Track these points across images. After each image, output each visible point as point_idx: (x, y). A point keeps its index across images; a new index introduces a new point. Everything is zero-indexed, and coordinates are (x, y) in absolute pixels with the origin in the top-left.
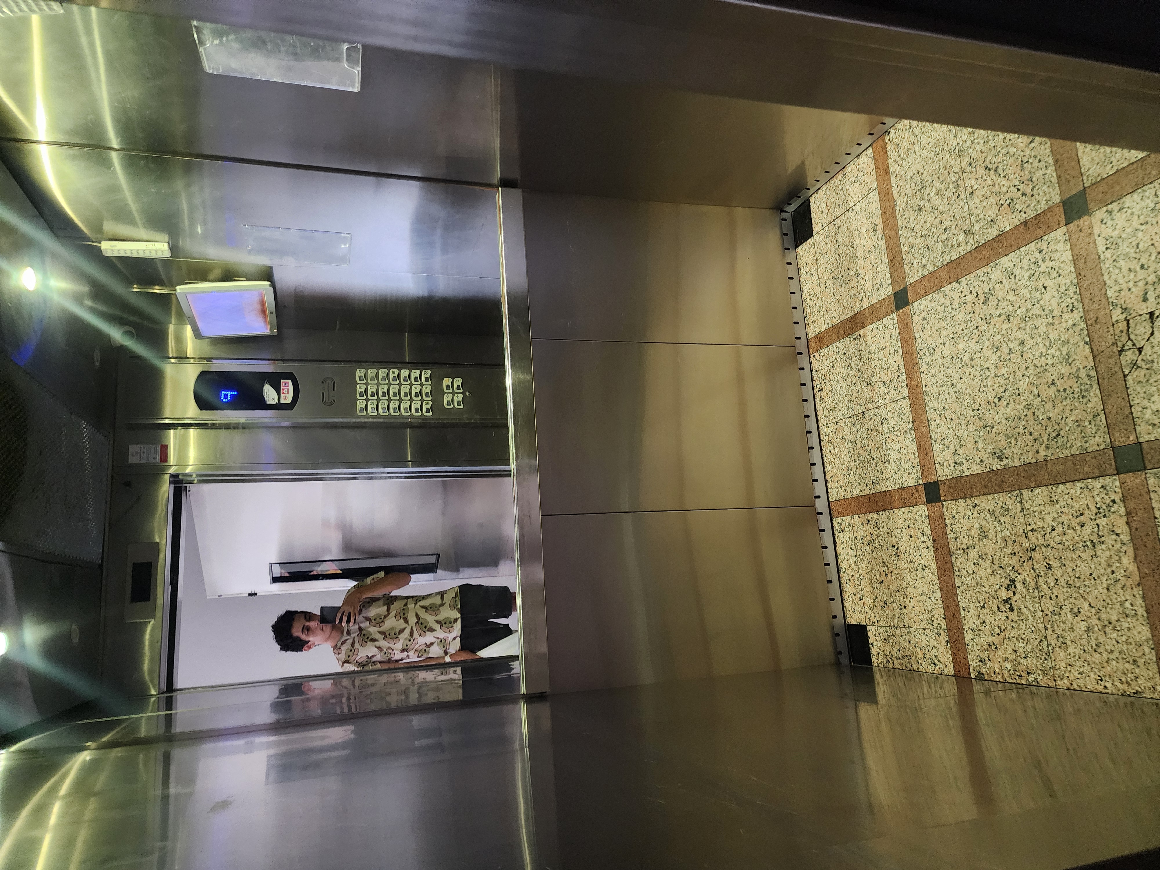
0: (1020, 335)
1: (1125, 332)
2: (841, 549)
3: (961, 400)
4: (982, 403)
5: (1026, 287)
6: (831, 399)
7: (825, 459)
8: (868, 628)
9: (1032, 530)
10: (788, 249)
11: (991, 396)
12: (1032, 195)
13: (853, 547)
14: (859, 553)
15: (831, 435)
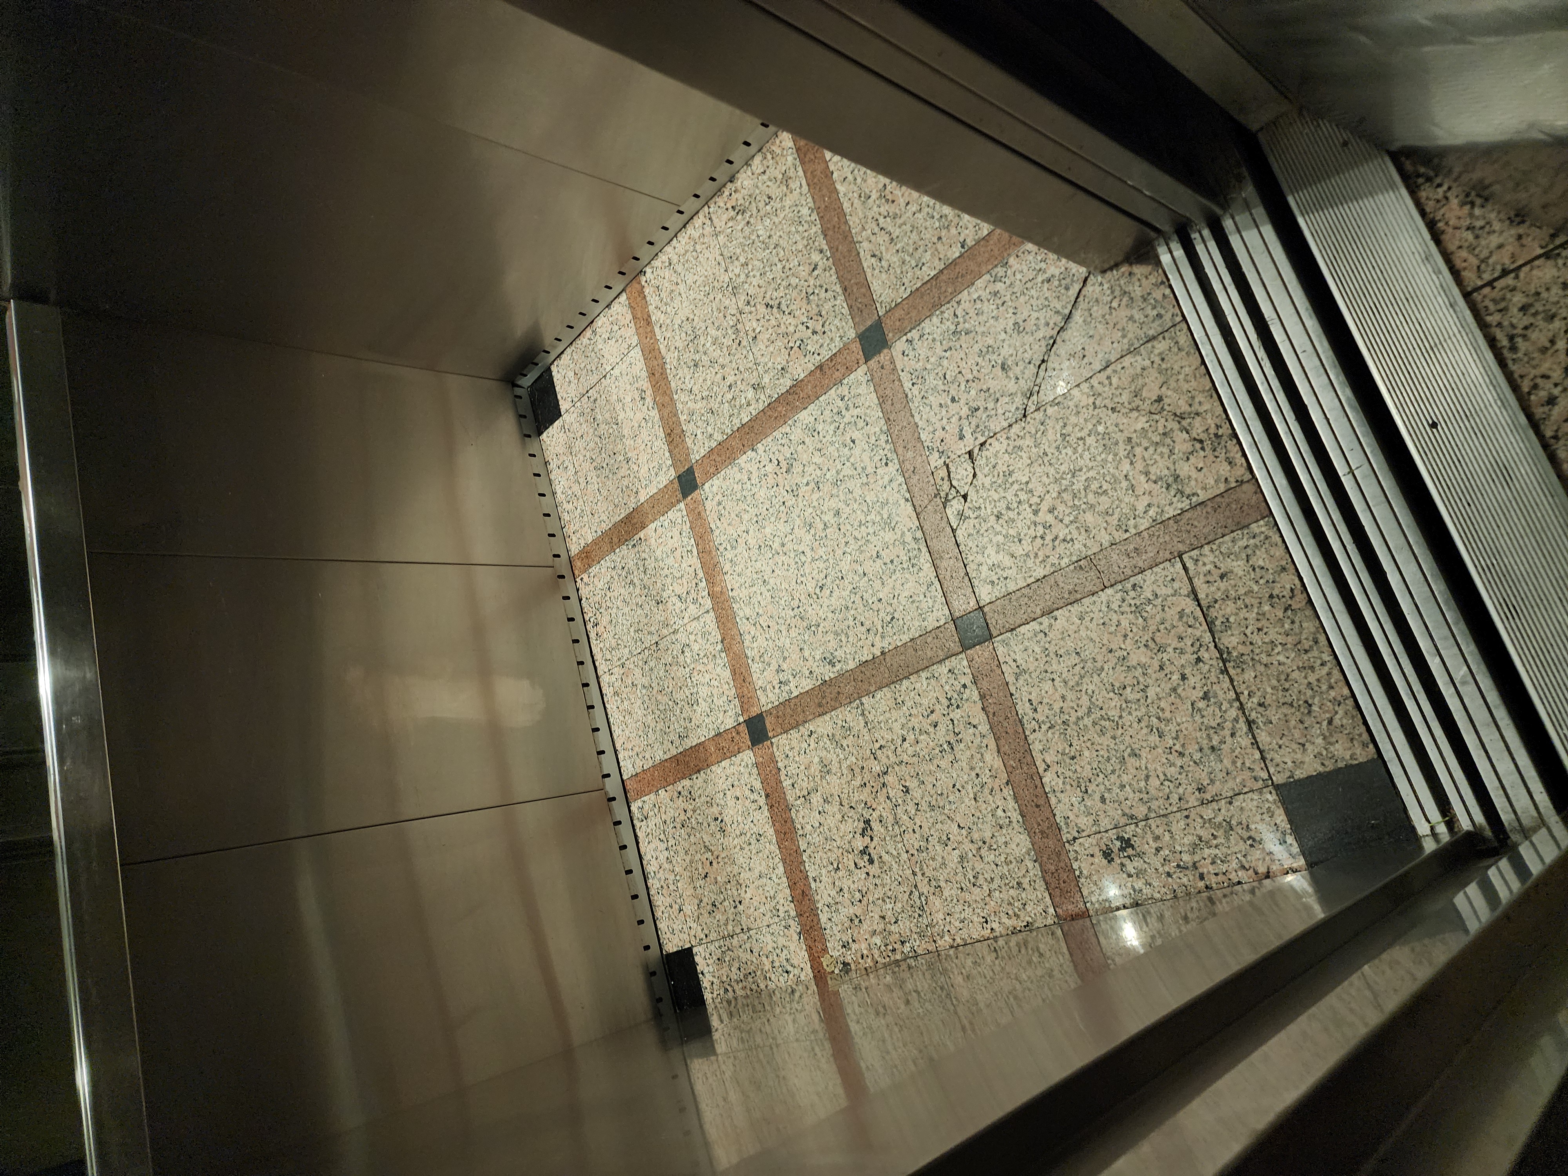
0: (834, 504)
1: (946, 478)
2: (646, 844)
3: (777, 599)
4: (802, 598)
5: (832, 443)
6: (612, 634)
7: (611, 720)
8: (695, 950)
9: (881, 748)
10: (529, 436)
11: (811, 587)
12: (824, 333)
13: (662, 837)
14: (672, 842)
15: (616, 684)
